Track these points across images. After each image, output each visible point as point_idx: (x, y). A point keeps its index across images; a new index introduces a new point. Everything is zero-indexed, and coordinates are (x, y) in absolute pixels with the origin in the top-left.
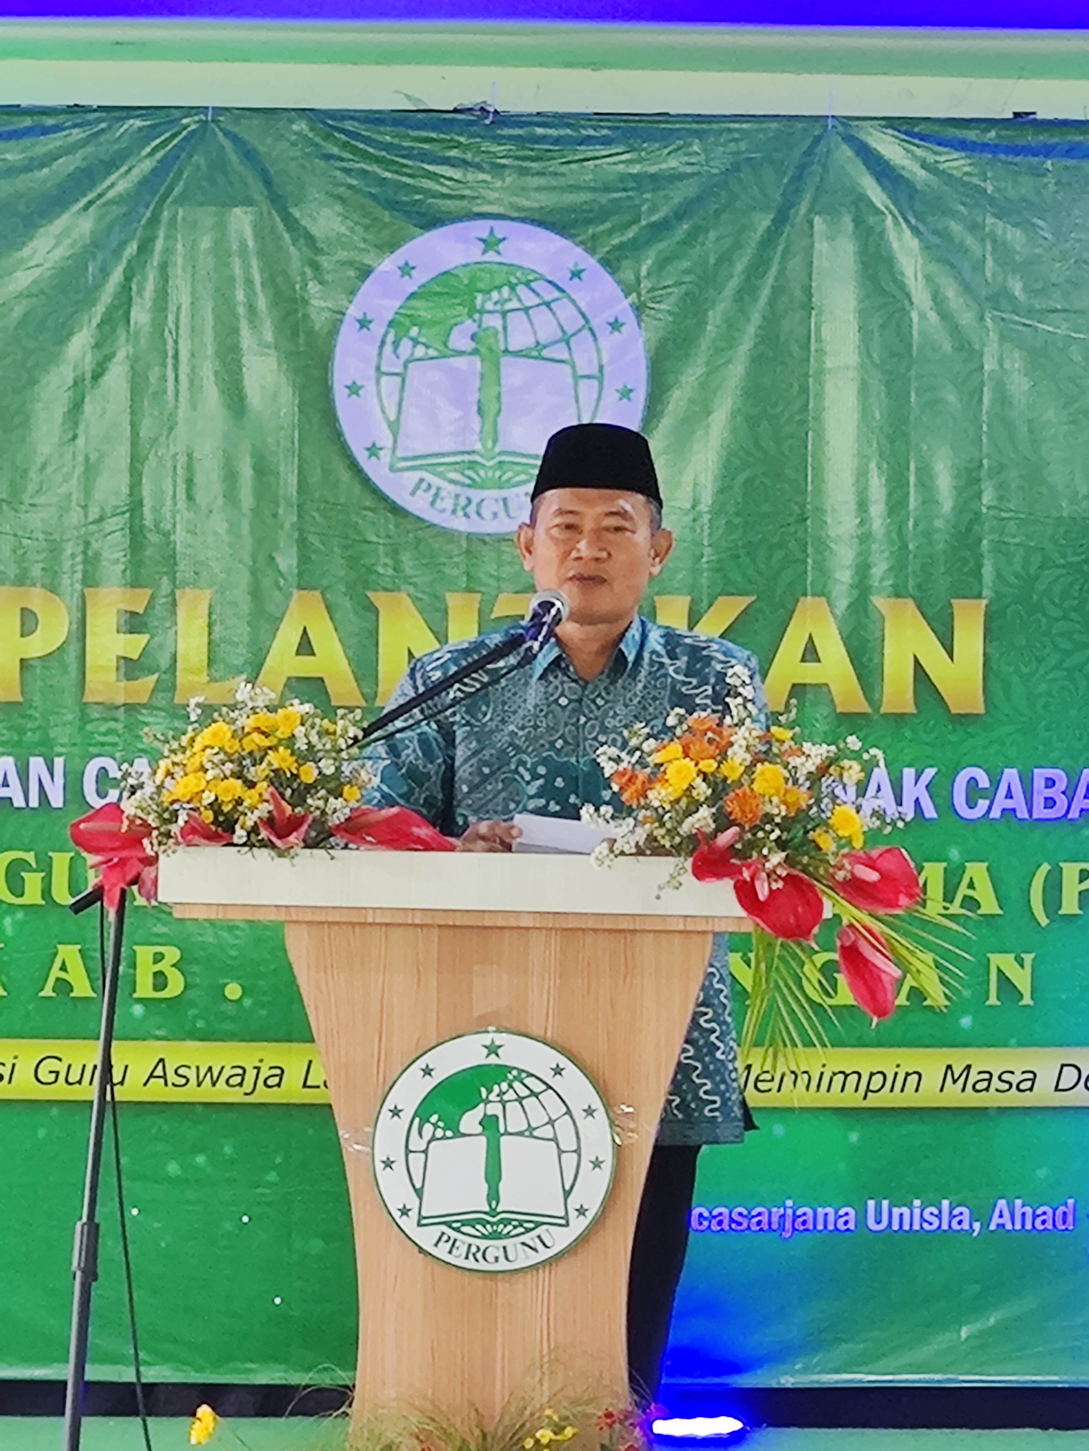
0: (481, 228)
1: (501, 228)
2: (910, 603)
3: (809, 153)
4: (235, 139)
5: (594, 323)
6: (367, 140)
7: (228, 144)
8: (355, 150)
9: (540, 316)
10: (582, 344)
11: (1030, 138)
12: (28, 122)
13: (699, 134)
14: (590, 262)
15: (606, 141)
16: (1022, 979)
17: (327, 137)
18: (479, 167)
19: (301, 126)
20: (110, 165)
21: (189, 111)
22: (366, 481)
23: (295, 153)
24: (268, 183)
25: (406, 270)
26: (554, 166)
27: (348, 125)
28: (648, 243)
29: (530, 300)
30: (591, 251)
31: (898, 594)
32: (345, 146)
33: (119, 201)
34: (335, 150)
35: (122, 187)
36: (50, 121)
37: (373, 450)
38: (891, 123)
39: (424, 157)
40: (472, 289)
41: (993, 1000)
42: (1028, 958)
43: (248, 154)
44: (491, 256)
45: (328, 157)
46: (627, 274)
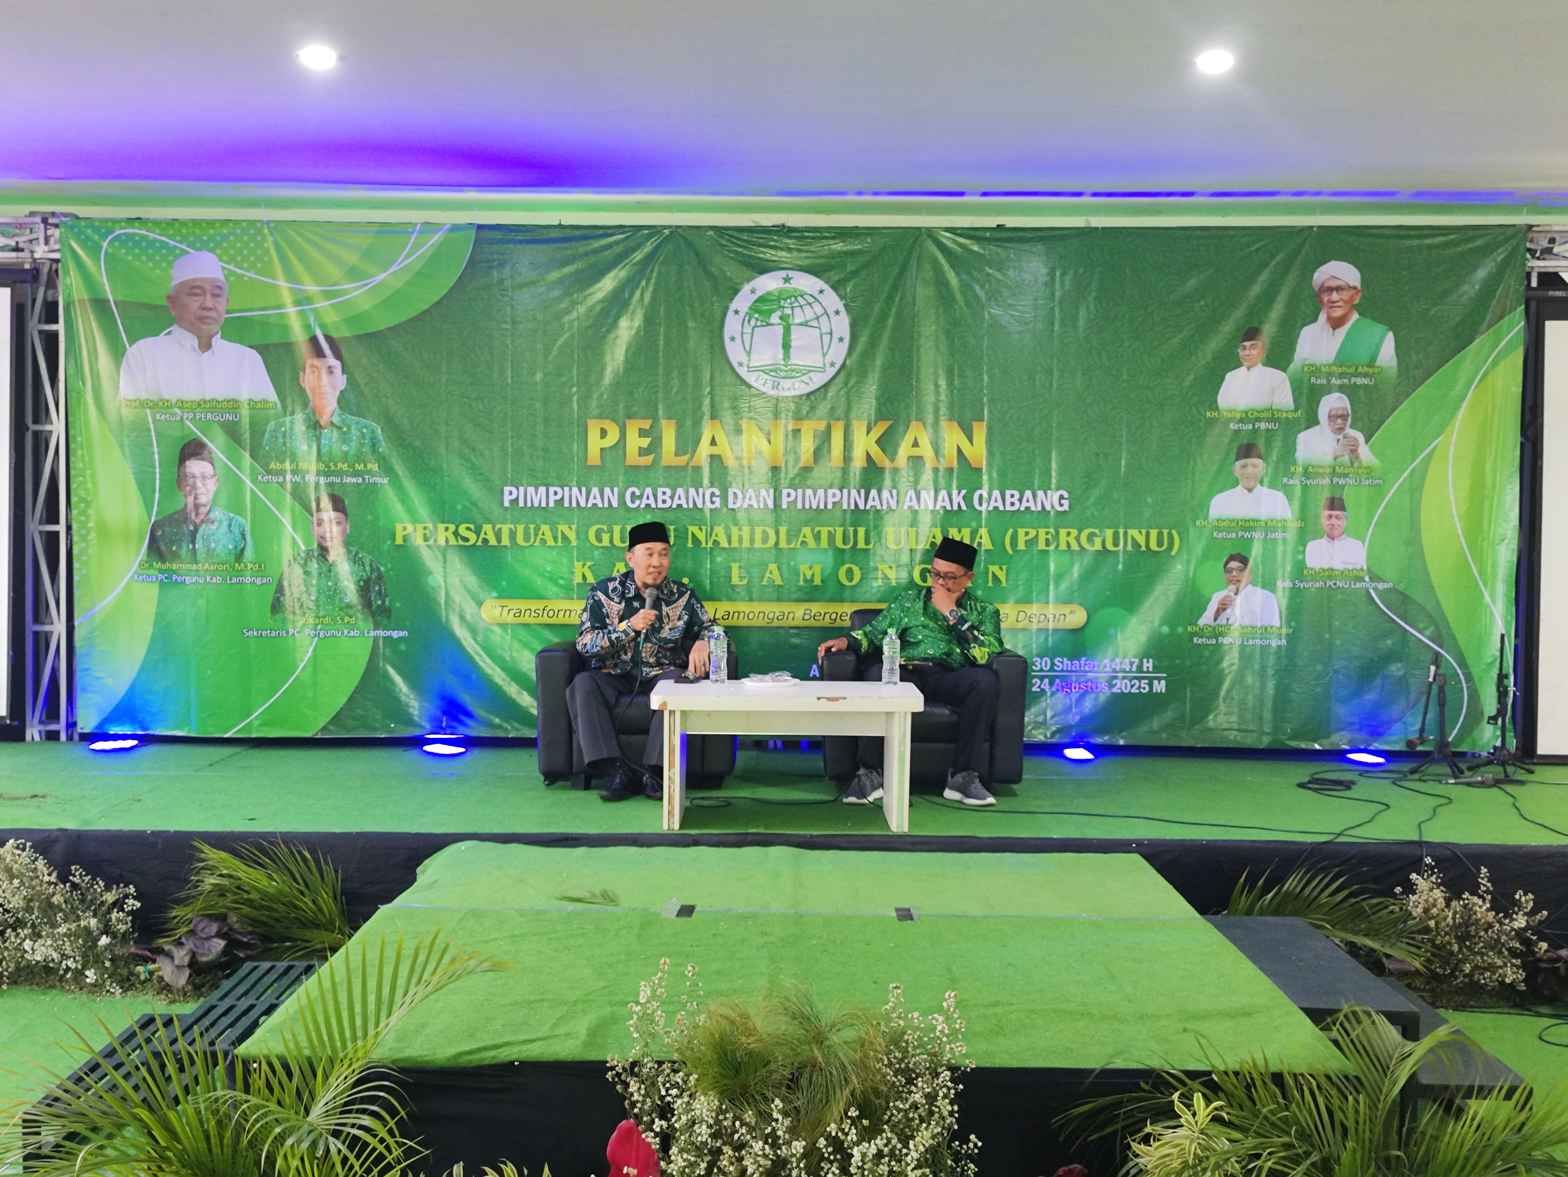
0: (783, 274)
1: (791, 273)
2: (955, 423)
3: (915, 242)
4: (684, 238)
5: (829, 311)
6: (737, 238)
7: (682, 241)
8: (733, 243)
9: (807, 309)
10: (824, 320)
11: (1003, 234)
12: (601, 232)
13: (870, 235)
14: (826, 287)
15: (833, 238)
16: (1002, 575)
17: (722, 237)
18: (782, 249)
19: (711, 233)
20: (634, 250)
21: (665, 227)
22: (738, 376)
23: (709, 243)
24: (697, 255)
25: (753, 292)
26: (813, 248)
27: (730, 232)
28: (849, 280)
29: (803, 302)
30: (827, 283)
31: (951, 419)
32: (728, 241)
33: (638, 263)
34: (725, 243)
35: (639, 258)
36: (610, 231)
37: (741, 364)
38: (947, 230)
39: (760, 245)
40: (779, 299)
41: (990, 584)
42: (1004, 567)
43: (690, 244)
44: (787, 285)
45: (722, 245)
46: (842, 292)
